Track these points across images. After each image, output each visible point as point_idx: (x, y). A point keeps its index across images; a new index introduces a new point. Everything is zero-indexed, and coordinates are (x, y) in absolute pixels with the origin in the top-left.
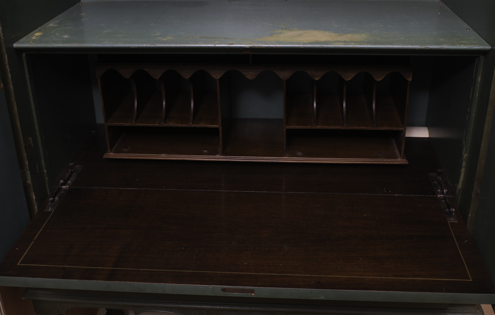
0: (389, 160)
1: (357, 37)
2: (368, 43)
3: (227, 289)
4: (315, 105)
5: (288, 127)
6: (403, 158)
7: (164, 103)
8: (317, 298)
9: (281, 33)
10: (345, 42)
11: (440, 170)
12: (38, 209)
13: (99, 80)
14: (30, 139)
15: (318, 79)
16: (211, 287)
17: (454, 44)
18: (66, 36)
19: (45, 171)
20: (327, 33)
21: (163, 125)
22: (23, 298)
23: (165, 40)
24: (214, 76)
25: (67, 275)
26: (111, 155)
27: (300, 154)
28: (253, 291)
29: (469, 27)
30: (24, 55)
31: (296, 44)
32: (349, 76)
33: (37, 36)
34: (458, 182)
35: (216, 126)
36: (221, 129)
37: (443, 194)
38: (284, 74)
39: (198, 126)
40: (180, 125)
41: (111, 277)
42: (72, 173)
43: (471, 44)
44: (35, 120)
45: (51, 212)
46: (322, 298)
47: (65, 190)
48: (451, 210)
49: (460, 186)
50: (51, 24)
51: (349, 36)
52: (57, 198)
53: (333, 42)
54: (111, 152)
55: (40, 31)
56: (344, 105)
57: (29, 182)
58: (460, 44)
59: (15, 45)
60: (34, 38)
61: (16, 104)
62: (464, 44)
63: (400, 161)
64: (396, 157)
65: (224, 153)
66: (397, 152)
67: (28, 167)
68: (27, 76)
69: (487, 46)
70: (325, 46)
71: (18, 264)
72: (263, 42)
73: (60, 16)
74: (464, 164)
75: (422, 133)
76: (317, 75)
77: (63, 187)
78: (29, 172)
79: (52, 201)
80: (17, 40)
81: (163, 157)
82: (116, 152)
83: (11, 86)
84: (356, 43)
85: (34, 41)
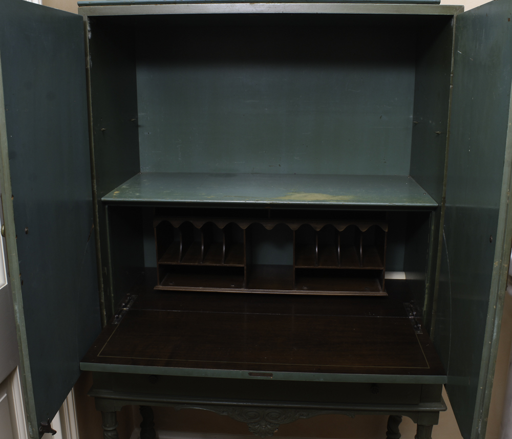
0: (373, 293)
1: (346, 198)
2: (353, 202)
3: (253, 373)
4: (317, 249)
5: (296, 267)
6: (384, 291)
7: (203, 248)
8: (318, 380)
9: (292, 195)
10: (337, 201)
11: (412, 301)
12: (107, 322)
13: (155, 229)
14: (106, 268)
15: (319, 230)
16: (241, 371)
17: (413, 202)
18: (138, 194)
19: (113, 295)
20: (325, 195)
21: (202, 264)
22: (89, 395)
23: (209, 197)
24: (242, 227)
25: (135, 363)
26: (160, 287)
27: (305, 288)
28: (271, 375)
29: (426, 192)
30: (107, 206)
31: (303, 201)
32: (341, 228)
33: (116, 194)
34: (423, 306)
35: (242, 266)
36: (245, 268)
37: (413, 315)
38: (294, 226)
39: (228, 265)
40: (214, 265)
41: (167, 364)
42: (130, 299)
43: (424, 203)
44: (109, 256)
45: (117, 325)
46: (322, 380)
47: (126, 311)
48: (418, 325)
49: (425, 309)
50: (124, 186)
51: (340, 197)
52: (120, 316)
53: (329, 200)
54: (160, 285)
55: (117, 191)
56: (339, 250)
57: (103, 301)
58: (417, 202)
59: (103, 199)
60: (115, 194)
61: (99, 241)
62: (420, 202)
63: (381, 293)
64: (379, 291)
65: (247, 287)
66: (380, 288)
67: (103, 289)
68: (107, 222)
69: (434, 203)
70: (323, 203)
71: (98, 356)
72: (279, 200)
73: (128, 181)
74: (427, 291)
75: (401, 276)
76: (318, 227)
77: (124, 309)
78: (103, 293)
79: (117, 318)
80: (103, 196)
81: (200, 289)
82: (164, 285)
83: (98, 228)
84: (345, 201)
85: (115, 197)
